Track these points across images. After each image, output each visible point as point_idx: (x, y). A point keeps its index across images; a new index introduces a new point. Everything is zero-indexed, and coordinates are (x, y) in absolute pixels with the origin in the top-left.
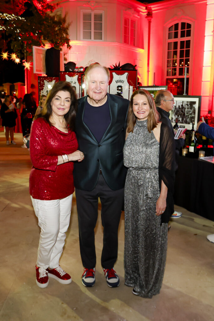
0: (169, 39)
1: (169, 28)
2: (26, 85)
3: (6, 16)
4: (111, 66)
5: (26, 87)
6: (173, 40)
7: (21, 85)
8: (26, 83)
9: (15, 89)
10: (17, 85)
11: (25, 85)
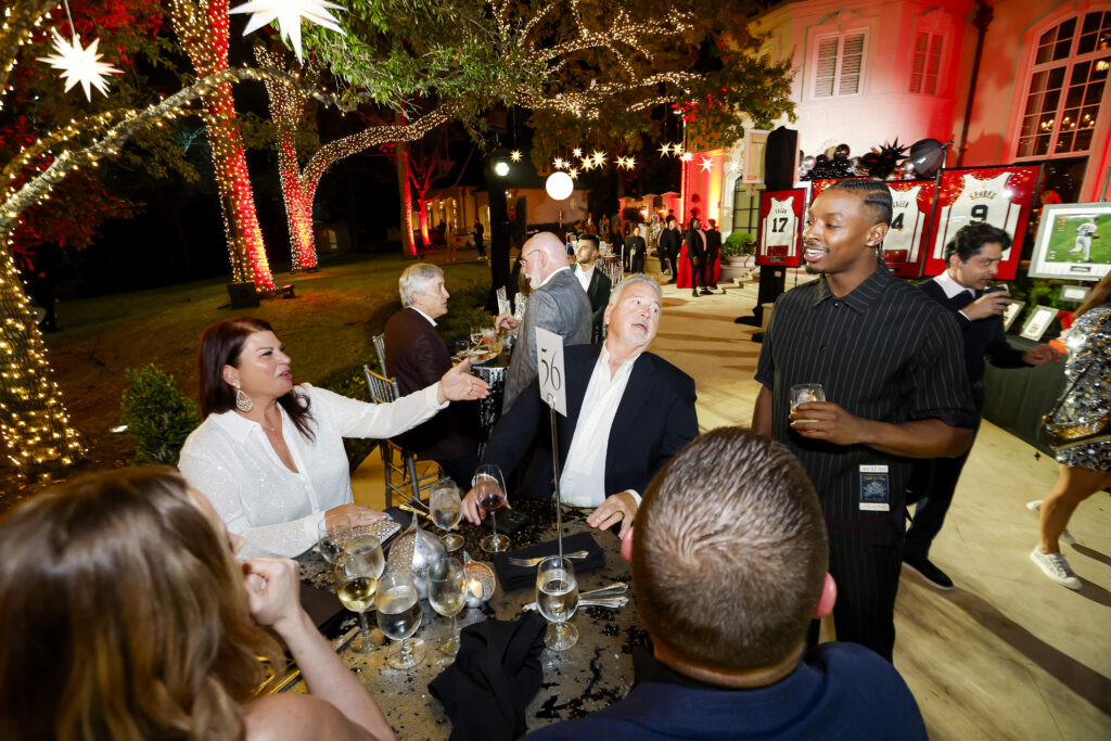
0: (1037, 63)
1: (1043, 37)
2: (683, 197)
3: (671, 76)
4: (873, 149)
5: (682, 200)
6: (1050, 65)
7: (673, 197)
8: (683, 193)
9: (664, 203)
10: (666, 196)
11: (680, 197)
